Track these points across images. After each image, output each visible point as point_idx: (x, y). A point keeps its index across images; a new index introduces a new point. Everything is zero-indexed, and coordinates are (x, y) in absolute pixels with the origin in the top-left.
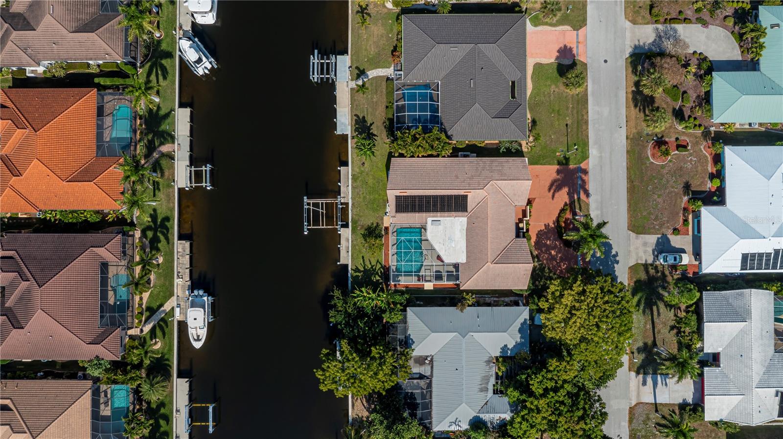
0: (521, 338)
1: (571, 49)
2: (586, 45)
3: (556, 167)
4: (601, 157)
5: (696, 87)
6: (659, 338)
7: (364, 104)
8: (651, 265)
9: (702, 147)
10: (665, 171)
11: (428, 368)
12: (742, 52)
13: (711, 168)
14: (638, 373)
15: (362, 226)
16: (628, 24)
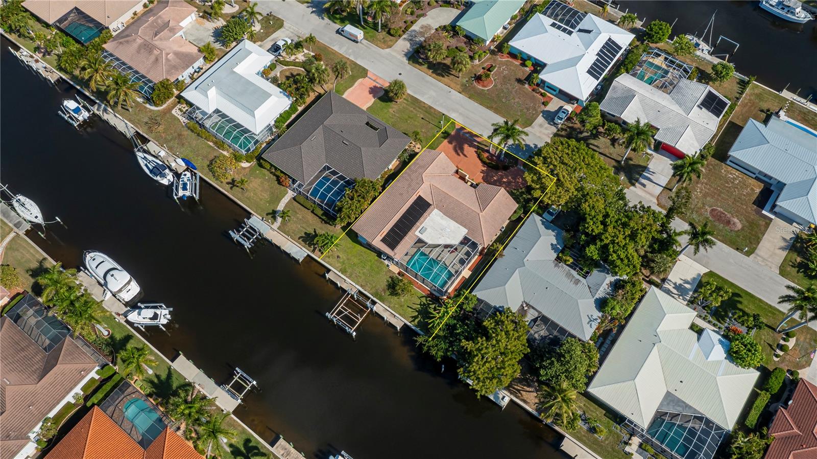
0: (553, 231)
1: (375, 87)
2: (380, 78)
3: (446, 141)
4: (460, 114)
5: (458, 40)
6: (614, 156)
7: (297, 227)
8: (558, 130)
9: (499, 59)
10: (499, 86)
11: (531, 311)
12: (457, 8)
13: (517, 63)
14: (633, 185)
15: (384, 290)
16: (388, 50)
